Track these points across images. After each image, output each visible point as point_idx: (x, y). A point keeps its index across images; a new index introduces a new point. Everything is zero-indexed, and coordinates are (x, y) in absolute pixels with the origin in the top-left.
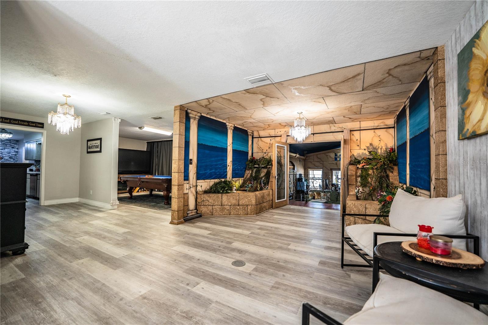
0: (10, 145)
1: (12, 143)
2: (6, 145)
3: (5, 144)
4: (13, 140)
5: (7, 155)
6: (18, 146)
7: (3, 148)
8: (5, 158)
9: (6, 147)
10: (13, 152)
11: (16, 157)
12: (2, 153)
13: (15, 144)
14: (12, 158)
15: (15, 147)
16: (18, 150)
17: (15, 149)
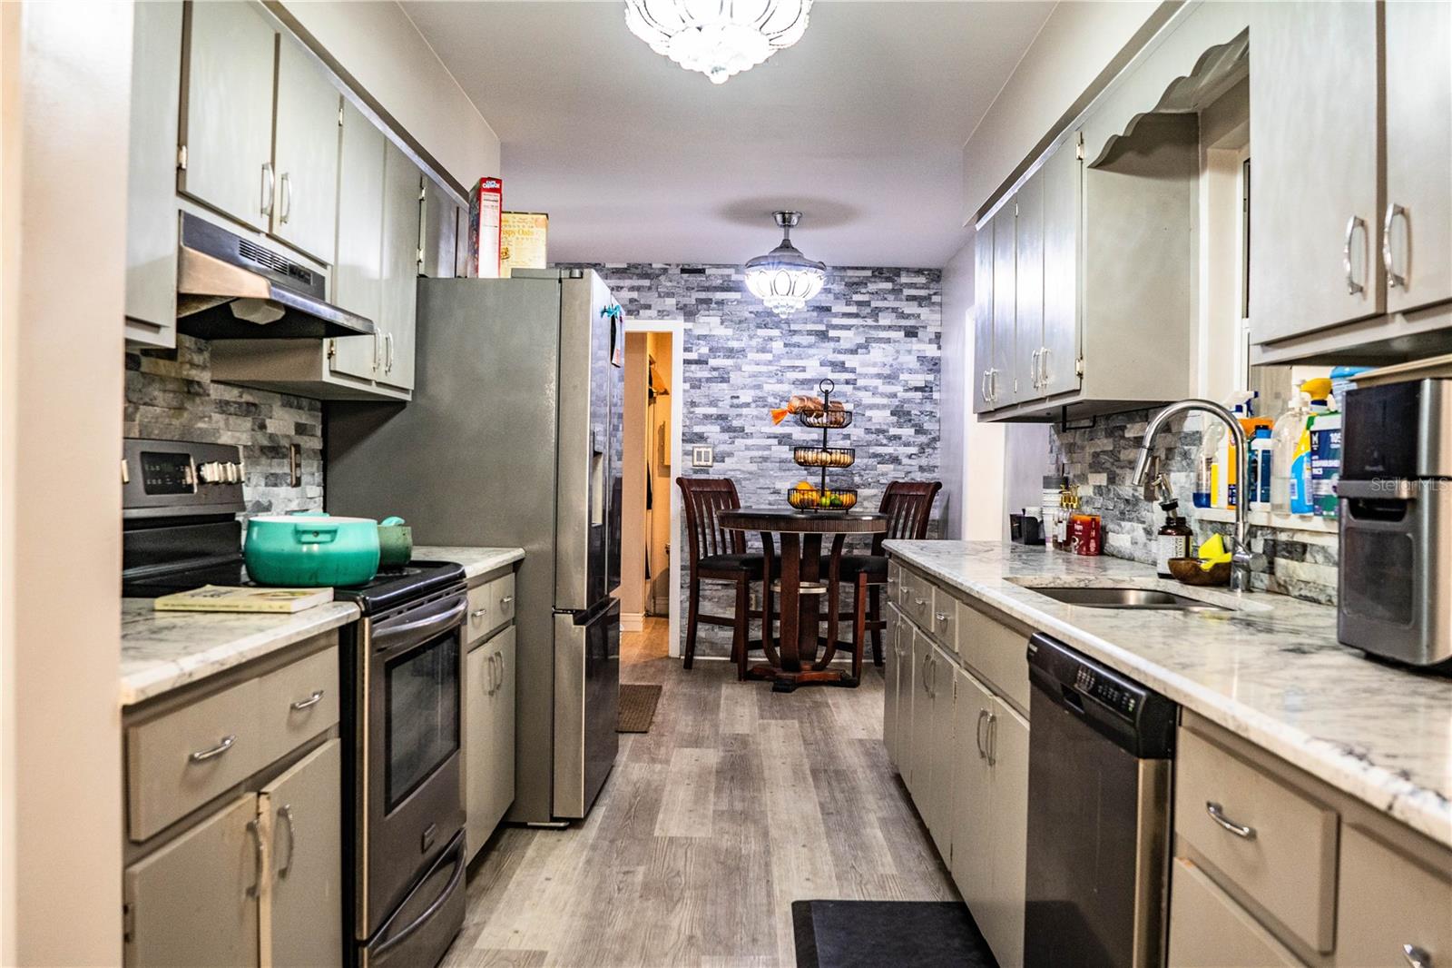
0: (894, 310)
1: (907, 292)
2: (875, 313)
3: (867, 304)
4: (908, 270)
5: (883, 395)
6: (938, 316)
7: (863, 341)
8: (870, 419)
9: (875, 334)
10: (911, 371)
11: (928, 407)
12: (854, 383)
13: (920, 300)
14: (909, 413)
15: (925, 327)
16: (937, 353)
17: (920, 341)
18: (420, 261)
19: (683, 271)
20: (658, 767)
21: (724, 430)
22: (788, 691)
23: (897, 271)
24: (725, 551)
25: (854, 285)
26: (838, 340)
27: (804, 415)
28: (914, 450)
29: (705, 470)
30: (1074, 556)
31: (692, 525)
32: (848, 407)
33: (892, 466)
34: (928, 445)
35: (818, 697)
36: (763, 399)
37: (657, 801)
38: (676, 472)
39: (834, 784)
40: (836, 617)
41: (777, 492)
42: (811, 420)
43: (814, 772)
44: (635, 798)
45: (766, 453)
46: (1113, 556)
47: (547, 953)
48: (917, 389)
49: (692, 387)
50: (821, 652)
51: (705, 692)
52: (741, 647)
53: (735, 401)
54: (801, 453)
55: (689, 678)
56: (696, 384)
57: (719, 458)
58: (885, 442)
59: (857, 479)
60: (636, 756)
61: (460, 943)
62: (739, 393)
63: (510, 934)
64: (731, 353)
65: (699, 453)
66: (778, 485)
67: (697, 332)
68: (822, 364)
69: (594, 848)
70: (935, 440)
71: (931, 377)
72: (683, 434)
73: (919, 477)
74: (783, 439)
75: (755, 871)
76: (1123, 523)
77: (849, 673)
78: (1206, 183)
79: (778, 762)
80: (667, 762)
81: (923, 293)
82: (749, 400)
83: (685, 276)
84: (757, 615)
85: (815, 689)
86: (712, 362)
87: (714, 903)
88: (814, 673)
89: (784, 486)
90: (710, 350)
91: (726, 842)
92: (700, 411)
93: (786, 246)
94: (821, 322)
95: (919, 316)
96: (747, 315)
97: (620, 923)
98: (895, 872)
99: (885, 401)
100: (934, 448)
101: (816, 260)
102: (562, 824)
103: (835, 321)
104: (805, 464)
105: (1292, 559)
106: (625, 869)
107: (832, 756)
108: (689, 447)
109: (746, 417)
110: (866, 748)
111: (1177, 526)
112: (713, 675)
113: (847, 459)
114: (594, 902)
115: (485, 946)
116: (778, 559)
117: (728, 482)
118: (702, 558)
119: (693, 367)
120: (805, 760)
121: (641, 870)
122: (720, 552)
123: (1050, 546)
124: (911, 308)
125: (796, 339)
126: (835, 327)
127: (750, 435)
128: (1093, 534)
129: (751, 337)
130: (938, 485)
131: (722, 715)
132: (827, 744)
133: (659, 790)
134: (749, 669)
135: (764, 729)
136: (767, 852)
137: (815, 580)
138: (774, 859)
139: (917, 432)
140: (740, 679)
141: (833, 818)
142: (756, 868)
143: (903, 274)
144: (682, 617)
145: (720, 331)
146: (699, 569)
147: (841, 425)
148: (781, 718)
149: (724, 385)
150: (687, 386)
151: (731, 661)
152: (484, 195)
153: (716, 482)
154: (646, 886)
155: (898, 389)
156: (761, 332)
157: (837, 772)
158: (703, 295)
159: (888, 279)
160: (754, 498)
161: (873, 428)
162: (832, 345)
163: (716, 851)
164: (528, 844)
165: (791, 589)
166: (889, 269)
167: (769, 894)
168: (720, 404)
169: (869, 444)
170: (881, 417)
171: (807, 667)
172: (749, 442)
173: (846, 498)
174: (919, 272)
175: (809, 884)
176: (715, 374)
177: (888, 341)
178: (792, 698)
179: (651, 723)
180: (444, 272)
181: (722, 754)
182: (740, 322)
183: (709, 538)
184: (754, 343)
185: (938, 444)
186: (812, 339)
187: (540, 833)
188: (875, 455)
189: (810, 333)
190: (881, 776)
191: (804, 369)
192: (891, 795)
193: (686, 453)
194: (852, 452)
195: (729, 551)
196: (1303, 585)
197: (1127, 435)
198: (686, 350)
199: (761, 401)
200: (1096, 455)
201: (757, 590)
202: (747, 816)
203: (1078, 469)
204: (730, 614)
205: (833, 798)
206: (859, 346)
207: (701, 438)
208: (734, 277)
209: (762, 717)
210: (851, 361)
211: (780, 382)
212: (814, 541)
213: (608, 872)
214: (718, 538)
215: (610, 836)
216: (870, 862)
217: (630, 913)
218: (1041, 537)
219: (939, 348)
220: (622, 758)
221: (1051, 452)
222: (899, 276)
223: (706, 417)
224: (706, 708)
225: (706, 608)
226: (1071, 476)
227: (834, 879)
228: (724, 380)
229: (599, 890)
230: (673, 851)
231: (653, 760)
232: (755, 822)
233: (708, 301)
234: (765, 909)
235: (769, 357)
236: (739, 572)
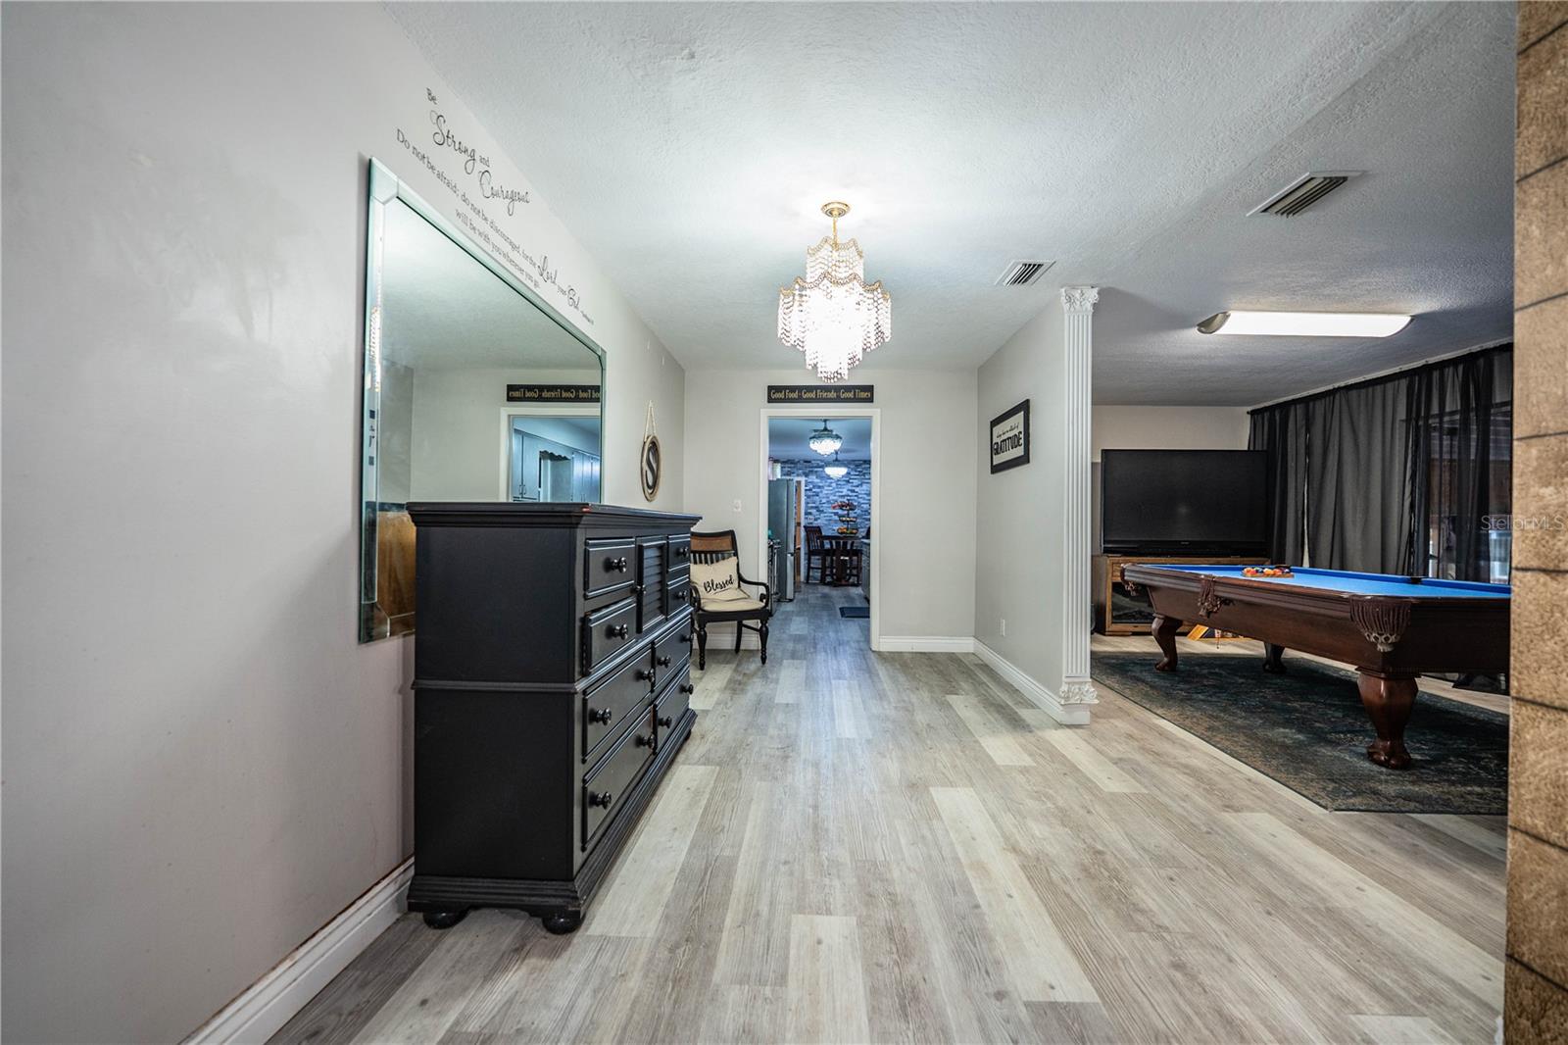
19: (804, 462)
21: (817, 511)
24: (818, 547)
25: (857, 466)
26: (853, 483)
27: (841, 507)
29: (812, 523)
31: (808, 540)
32: (855, 504)
38: (803, 524)
41: (834, 529)
42: (844, 508)
45: (830, 518)
51: (811, 590)
52: (823, 576)
53: (821, 502)
54: (841, 518)
55: (807, 586)
56: (808, 497)
57: (816, 520)
62: (822, 499)
64: (819, 487)
65: (810, 518)
66: (834, 527)
67: (809, 481)
68: (847, 491)
72: (805, 512)
74: (836, 514)
82: (825, 502)
83: (806, 464)
84: (828, 566)
86: (814, 490)
88: (846, 583)
89: (836, 528)
90: (813, 486)
92: (810, 505)
94: (848, 477)
103: (852, 477)
104: (843, 521)
108: (807, 516)
109: (824, 507)
112: (814, 586)
116: (834, 549)
117: (819, 527)
118: (812, 549)
119: (808, 491)
122: (816, 548)
125: (839, 483)
127: (825, 513)
129: (826, 484)
134: (826, 581)
137: (845, 555)
140: (823, 584)
144: (805, 568)
145: (817, 480)
146: (810, 553)
147: (853, 509)
149: (817, 497)
150: (806, 497)
151: (820, 580)
153: (815, 527)
156: (829, 481)
159: (867, 464)
160: (827, 531)
161: (864, 510)
162: (850, 485)
165: (838, 558)
168: (816, 503)
171: (844, 581)
172: (825, 515)
173: (854, 530)
176: (814, 494)
183: (813, 543)
193: (806, 518)
194: (856, 518)
195: (820, 547)
198: (806, 486)
199: (828, 502)
201: (829, 559)
204: (820, 566)
207: (810, 513)
210: (857, 489)
211: (835, 496)
212: (845, 544)
214: (816, 543)
223: (812, 507)
225: (812, 565)
228: (817, 495)
235: (831, 489)
236: (824, 553)
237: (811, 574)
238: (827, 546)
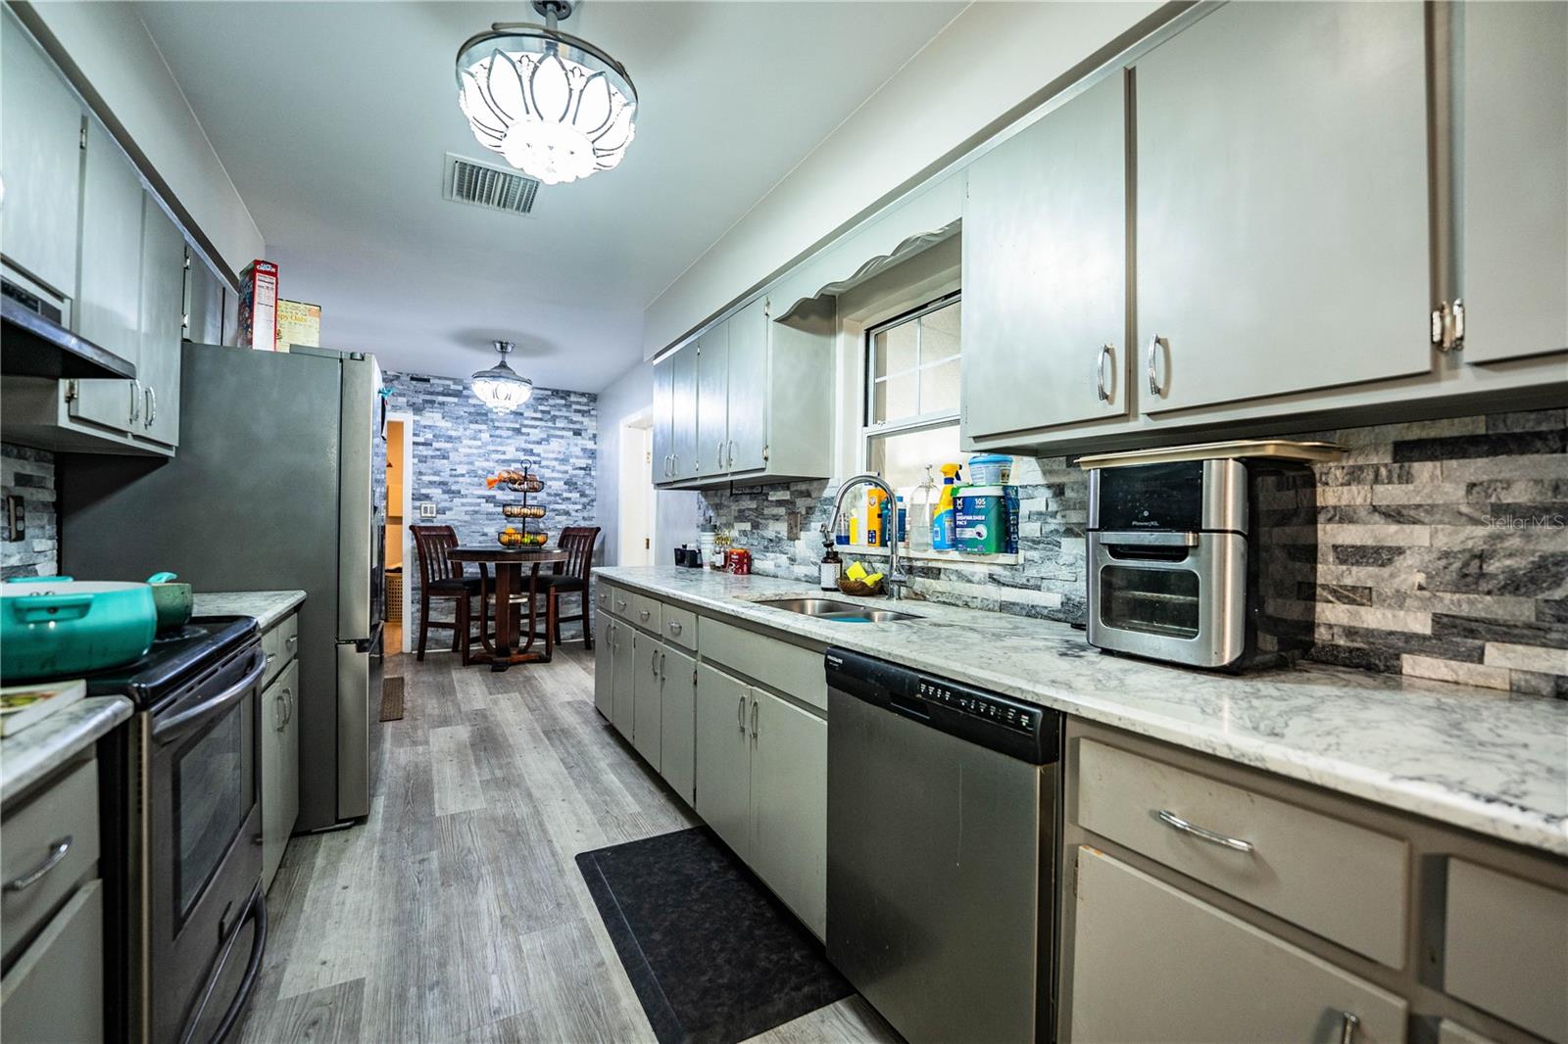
0: (566, 418)
2: (554, 419)
3: (549, 412)
4: (575, 393)
5: (559, 472)
6: (594, 424)
7: (545, 436)
8: (550, 487)
9: (552, 432)
10: (577, 457)
11: (588, 480)
12: (539, 463)
13: (583, 413)
14: (576, 484)
15: (586, 430)
16: (594, 447)
17: (583, 438)
18: (184, 326)
19: (412, 379)
20: (420, 749)
21: (444, 492)
22: (503, 671)
23: (568, 393)
24: (447, 576)
25: (541, 400)
26: (528, 434)
27: (505, 484)
28: (579, 507)
29: (430, 520)
30: (731, 575)
31: (422, 557)
32: (538, 478)
33: (565, 517)
34: (588, 504)
35: (526, 673)
36: (474, 471)
37: (430, 781)
38: (407, 522)
39: (565, 741)
40: (535, 615)
41: (485, 535)
42: (516, 486)
43: (546, 733)
44: (408, 781)
45: (477, 508)
46: (758, 574)
47: (364, 979)
48: (581, 469)
49: (420, 461)
50: (523, 641)
51: (440, 678)
52: (462, 643)
53: (454, 472)
54: (508, 509)
55: (424, 667)
56: (423, 459)
57: (442, 511)
58: (560, 501)
59: (541, 525)
60: (398, 741)
61: (261, 998)
62: (457, 467)
63: (317, 968)
64: (450, 439)
65: (426, 508)
66: (486, 530)
67: (424, 422)
68: (517, 450)
69: (383, 842)
70: (593, 501)
71: (590, 462)
72: (413, 494)
73: (583, 524)
74: (489, 499)
75: (534, 835)
76: (768, 554)
77: (544, 653)
78: (841, 340)
79: (515, 729)
80: (427, 743)
81: (585, 408)
82: (464, 472)
83: (414, 382)
84: (476, 618)
85: (521, 666)
86: (436, 445)
87: (510, 874)
88: (521, 656)
89: (493, 531)
90: (434, 436)
91: (500, 810)
92: (425, 478)
93: (503, 365)
94: (517, 422)
95: (582, 423)
96: (462, 413)
97: (431, 920)
98: (640, 810)
99: (560, 475)
100: (592, 506)
101: (526, 378)
102: (348, 824)
103: (526, 422)
104: (509, 516)
105: (929, 578)
106: (419, 857)
107: (554, 719)
108: (418, 504)
109: (463, 484)
110: (577, 707)
111: (832, 557)
112: (441, 664)
113: (542, 513)
114: (399, 901)
115: (291, 995)
116: (493, 579)
117: (448, 528)
118: (431, 581)
119: (421, 447)
120: (536, 724)
121: (434, 854)
122: (444, 577)
123: (707, 568)
124: (577, 417)
125: (498, 432)
126: (526, 426)
127: (465, 496)
128: (746, 561)
129: (465, 429)
130: (598, 529)
131: (459, 696)
132: (546, 708)
133: (427, 770)
134: (471, 656)
135: (495, 703)
136: (537, 813)
137: (518, 592)
138: (545, 818)
139: (581, 496)
140: (464, 665)
141: (577, 770)
142: (533, 829)
143: (572, 395)
144: (412, 624)
145: (443, 424)
146: (427, 590)
147: (536, 490)
148: (505, 692)
149: (445, 461)
150: (416, 461)
151: (453, 651)
152: (258, 276)
153: (440, 528)
154: (443, 871)
155: (569, 468)
156: (472, 426)
157: (562, 730)
158: (428, 397)
159: (562, 398)
160: (468, 539)
161: (552, 493)
162: (524, 437)
163: (494, 819)
164: (316, 851)
165: (502, 602)
166: (563, 391)
167: (554, 854)
168: (442, 474)
169: (550, 503)
170: (557, 486)
171: (515, 652)
172: (464, 500)
173: (540, 538)
174: (583, 395)
175: (579, 836)
176: (438, 453)
177: (562, 437)
178: (508, 675)
179: (403, 710)
180: (210, 339)
181: (469, 728)
182: (457, 418)
183: (436, 567)
184: (468, 433)
185: (595, 504)
186: (510, 433)
187: (325, 837)
188: (554, 510)
189: (508, 429)
190: (596, 731)
191: (504, 453)
192: (608, 744)
193: (415, 508)
194: (542, 508)
195: (451, 576)
196: (939, 595)
197: (770, 499)
198: (415, 435)
199: (473, 473)
200: (740, 511)
201: (476, 602)
202: (508, 783)
203: (724, 520)
204: (451, 619)
205: (568, 753)
206: (543, 440)
207: (427, 497)
208: (453, 387)
209: (491, 694)
210: (537, 449)
211: (488, 460)
213: (403, 865)
214: (442, 567)
215: (396, 826)
216: (618, 804)
217: (437, 905)
218: (699, 562)
219: (595, 443)
220: (387, 745)
221: (699, 508)
222: (569, 396)
223: (431, 483)
224: (445, 691)
225: (433, 616)
226: (718, 524)
227: (598, 826)
228: (447, 458)
229: (400, 887)
230: (458, 828)
231: (414, 743)
232: (517, 785)
233: (432, 402)
234: (555, 868)
235: (479, 443)
236: (462, 590)
237: (429, 634)
238: (471, 569)
